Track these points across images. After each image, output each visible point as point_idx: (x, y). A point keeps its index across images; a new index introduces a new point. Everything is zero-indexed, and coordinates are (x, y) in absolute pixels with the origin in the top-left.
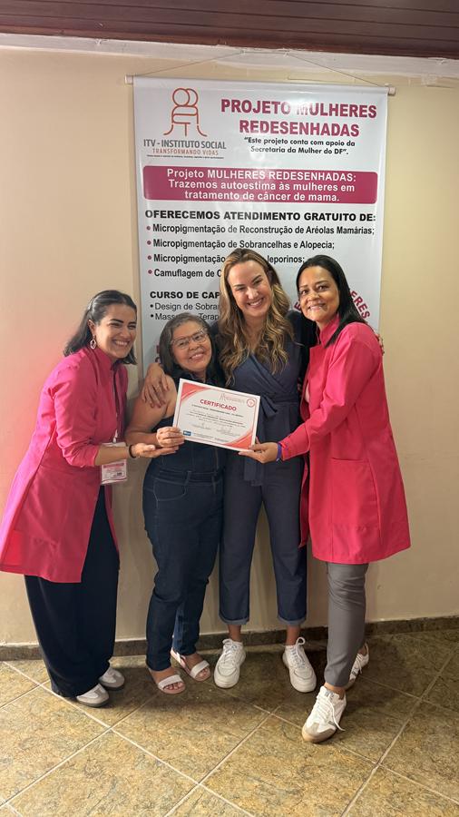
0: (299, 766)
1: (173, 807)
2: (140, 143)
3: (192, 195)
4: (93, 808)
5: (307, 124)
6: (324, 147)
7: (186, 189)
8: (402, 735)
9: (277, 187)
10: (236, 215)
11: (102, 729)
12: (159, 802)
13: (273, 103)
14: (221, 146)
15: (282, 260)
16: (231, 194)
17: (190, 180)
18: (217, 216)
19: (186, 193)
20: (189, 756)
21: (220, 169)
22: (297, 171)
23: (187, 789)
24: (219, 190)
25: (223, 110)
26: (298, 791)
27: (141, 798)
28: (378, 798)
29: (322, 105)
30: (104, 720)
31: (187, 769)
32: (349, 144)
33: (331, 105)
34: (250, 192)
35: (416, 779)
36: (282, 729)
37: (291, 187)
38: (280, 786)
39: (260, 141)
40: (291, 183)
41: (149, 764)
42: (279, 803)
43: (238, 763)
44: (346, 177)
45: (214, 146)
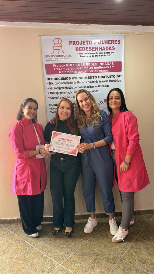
0: (94, 259)
1: (51, 272)
3: (61, 72)
4: (25, 272)
5: (98, 47)
6: (103, 54)
7: (59, 71)
8: (129, 249)
9: (89, 68)
10: (76, 78)
11: (30, 246)
12: (46, 270)
13: (86, 41)
14: (70, 56)
15: (92, 91)
16: (74, 71)
17: (60, 67)
18: (70, 78)
19: (59, 72)
20: (58, 255)
21: (70, 64)
22: (95, 63)
23: (56, 266)
24: (70, 70)
25: (70, 45)
26: (93, 267)
27: (41, 269)
28: (119, 270)
29: (102, 41)
30: (31, 243)
31: (56, 260)
32: (112, 53)
33: (105, 41)
34: (80, 70)
35: (132, 263)
36: (89, 247)
37: (93, 68)
38: (87, 265)
39: (82, 54)
40: (93, 67)
41: (44, 258)
42: (86, 271)
43: (73, 258)
44: (111, 64)
45: (68, 56)
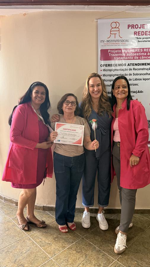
2: (99, 42)
4: (80, 264)
7: (115, 56)
9: (147, 54)
10: (132, 65)
11: (80, 237)
13: (146, 25)
14: (127, 41)
16: (130, 57)
17: (116, 53)
18: (125, 65)
19: (115, 58)
21: (126, 49)
24: (126, 56)
25: (128, 28)
27: (96, 262)
30: (80, 234)
31: (110, 255)
34: (137, 56)
36: (143, 244)
39: (141, 38)
41: (97, 251)
45: (125, 41)
